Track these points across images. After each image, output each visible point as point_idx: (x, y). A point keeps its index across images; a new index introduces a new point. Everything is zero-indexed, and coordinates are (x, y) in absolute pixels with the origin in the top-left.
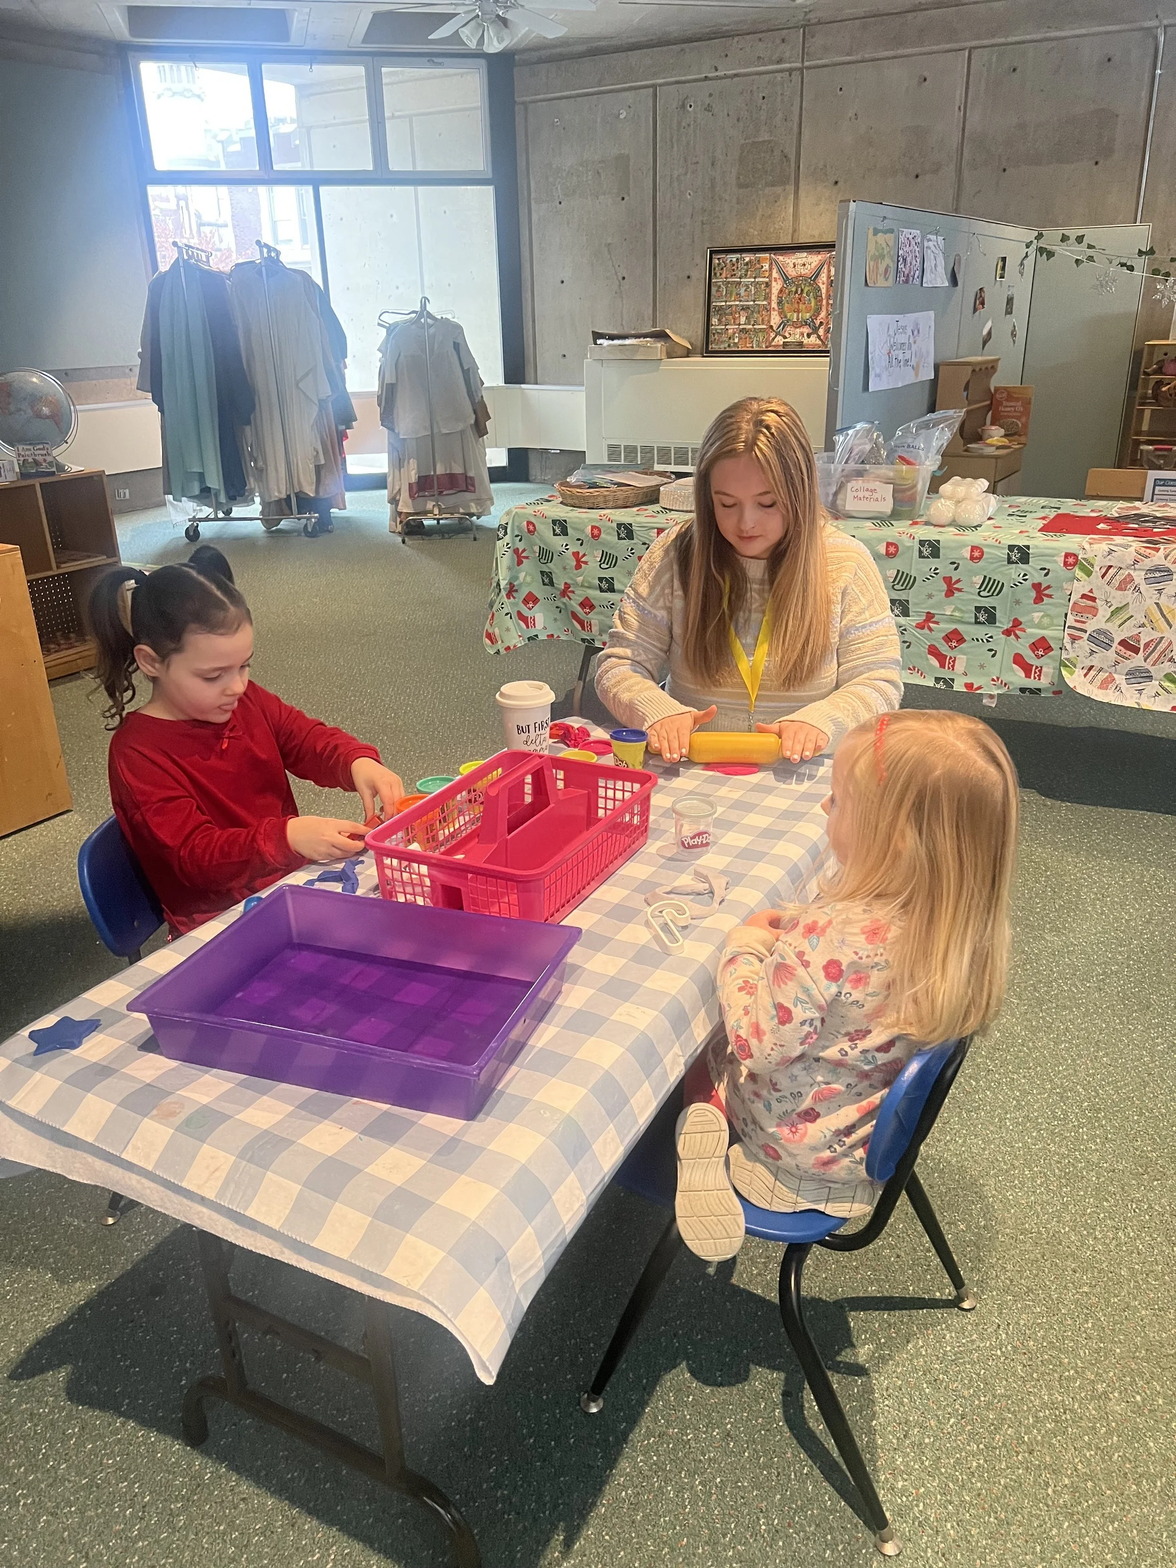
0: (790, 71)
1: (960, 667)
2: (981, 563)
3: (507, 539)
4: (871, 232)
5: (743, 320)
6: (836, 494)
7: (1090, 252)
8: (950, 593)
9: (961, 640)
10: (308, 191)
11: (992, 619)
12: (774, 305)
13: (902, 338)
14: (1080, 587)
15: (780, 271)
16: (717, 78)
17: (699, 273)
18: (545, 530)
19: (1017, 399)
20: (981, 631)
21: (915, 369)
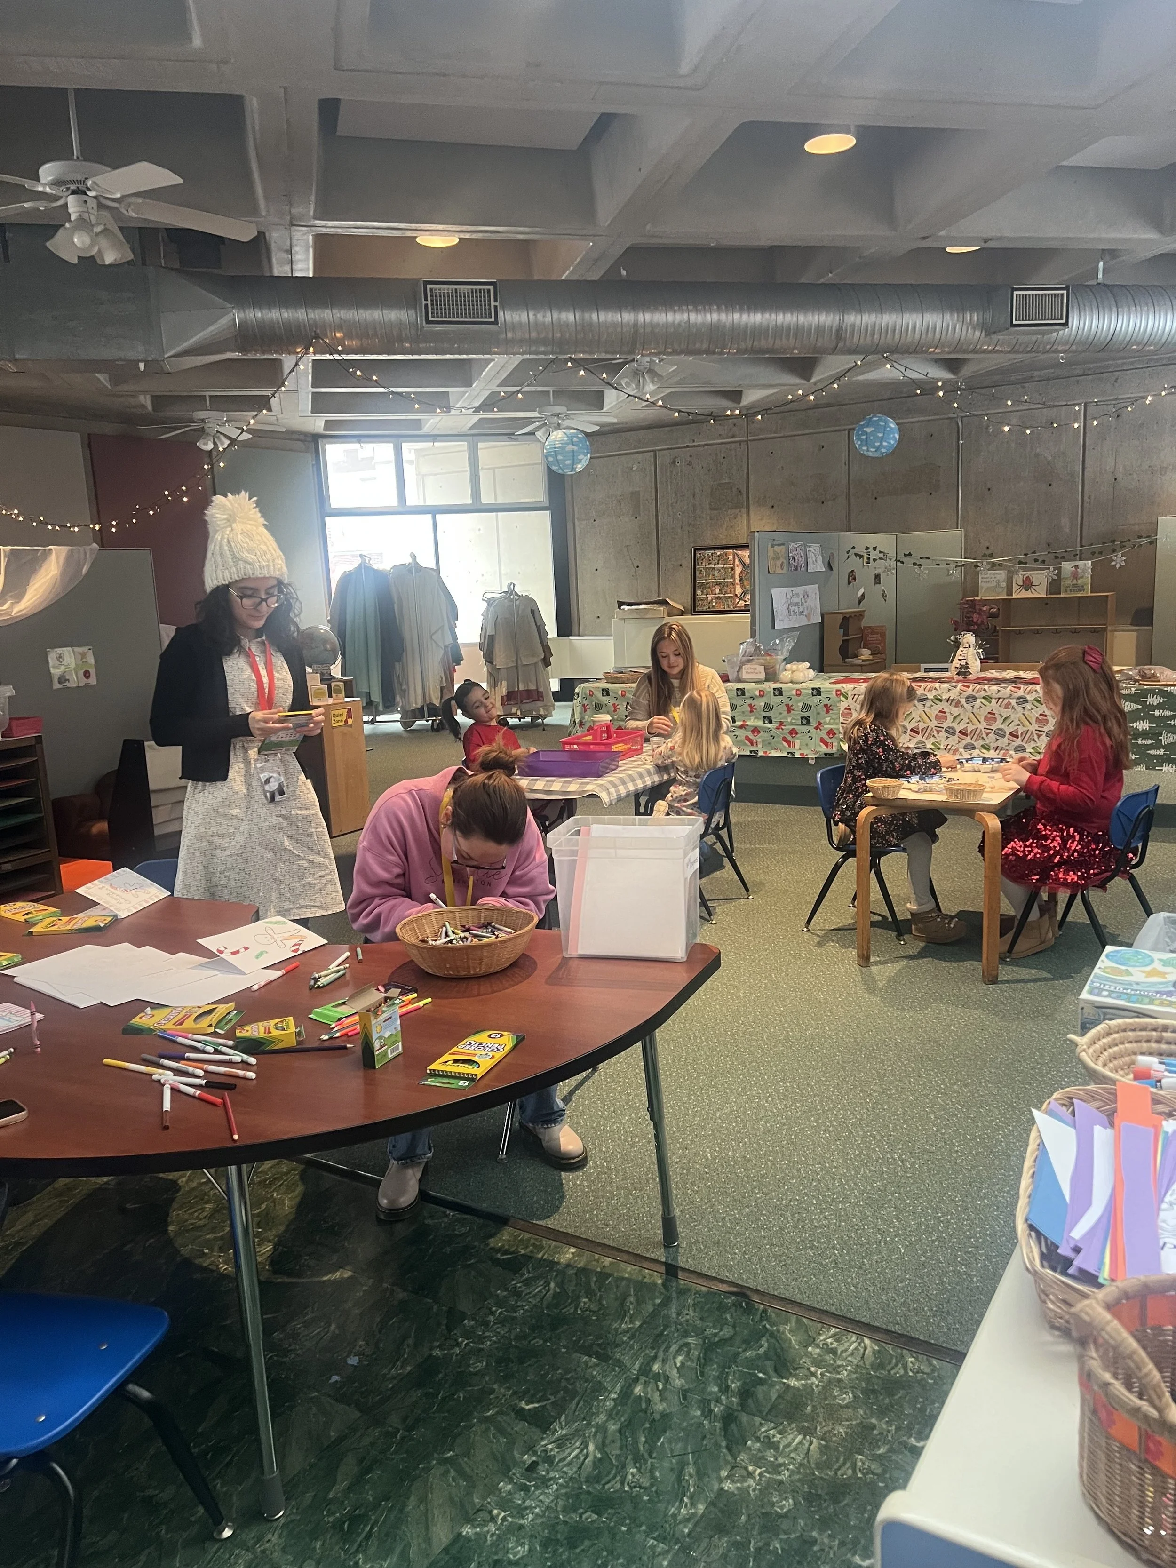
0: (740, 442)
1: (797, 746)
2: (801, 697)
3: (579, 699)
4: (770, 546)
5: (717, 591)
6: (738, 672)
7: (881, 555)
8: (789, 711)
9: (796, 733)
10: (429, 517)
11: (809, 723)
12: (737, 581)
13: (796, 600)
14: (843, 705)
15: (740, 560)
16: (695, 446)
17: (688, 563)
18: (599, 694)
19: (877, 633)
20: (805, 728)
21: (808, 617)
